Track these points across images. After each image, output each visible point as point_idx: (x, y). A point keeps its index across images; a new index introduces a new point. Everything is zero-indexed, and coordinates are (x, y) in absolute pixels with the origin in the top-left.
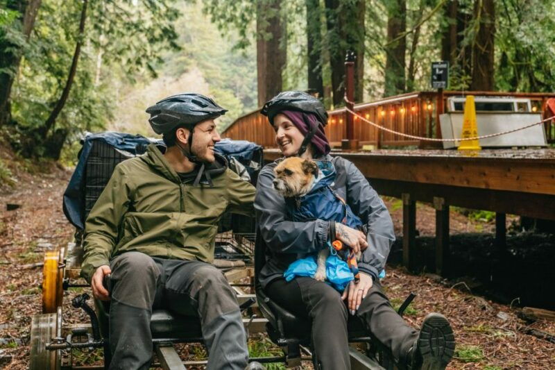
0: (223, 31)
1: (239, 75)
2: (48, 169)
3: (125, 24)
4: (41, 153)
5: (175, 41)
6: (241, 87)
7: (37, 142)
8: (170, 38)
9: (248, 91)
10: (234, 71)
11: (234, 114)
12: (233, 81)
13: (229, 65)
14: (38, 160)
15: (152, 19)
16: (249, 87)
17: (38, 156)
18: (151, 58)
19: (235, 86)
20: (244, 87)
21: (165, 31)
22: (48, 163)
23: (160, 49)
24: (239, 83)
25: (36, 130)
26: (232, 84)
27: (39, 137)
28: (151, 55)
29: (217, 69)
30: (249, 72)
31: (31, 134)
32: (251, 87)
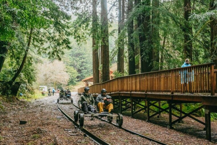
0: (79, 42)
1: (76, 61)
2: (13, 100)
3: (47, 37)
4: (9, 93)
5: (69, 45)
6: (76, 65)
7: (8, 88)
8: (66, 44)
9: (79, 67)
10: (74, 59)
11: (75, 76)
12: (73, 63)
13: (72, 56)
14: (8, 96)
15: (59, 35)
16: (79, 65)
17: (8, 94)
18: (59, 52)
19: (74, 65)
20: (78, 65)
21: (64, 41)
22: (12, 97)
23: (63, 48)
24: (76, 64)
25: (7, 83)
26: (73, 64)
27: (9, 86)
28: (59, 51)
29: (68, 58)
30: (80, 59)
31: (5, 84)
32: (80, 65)
